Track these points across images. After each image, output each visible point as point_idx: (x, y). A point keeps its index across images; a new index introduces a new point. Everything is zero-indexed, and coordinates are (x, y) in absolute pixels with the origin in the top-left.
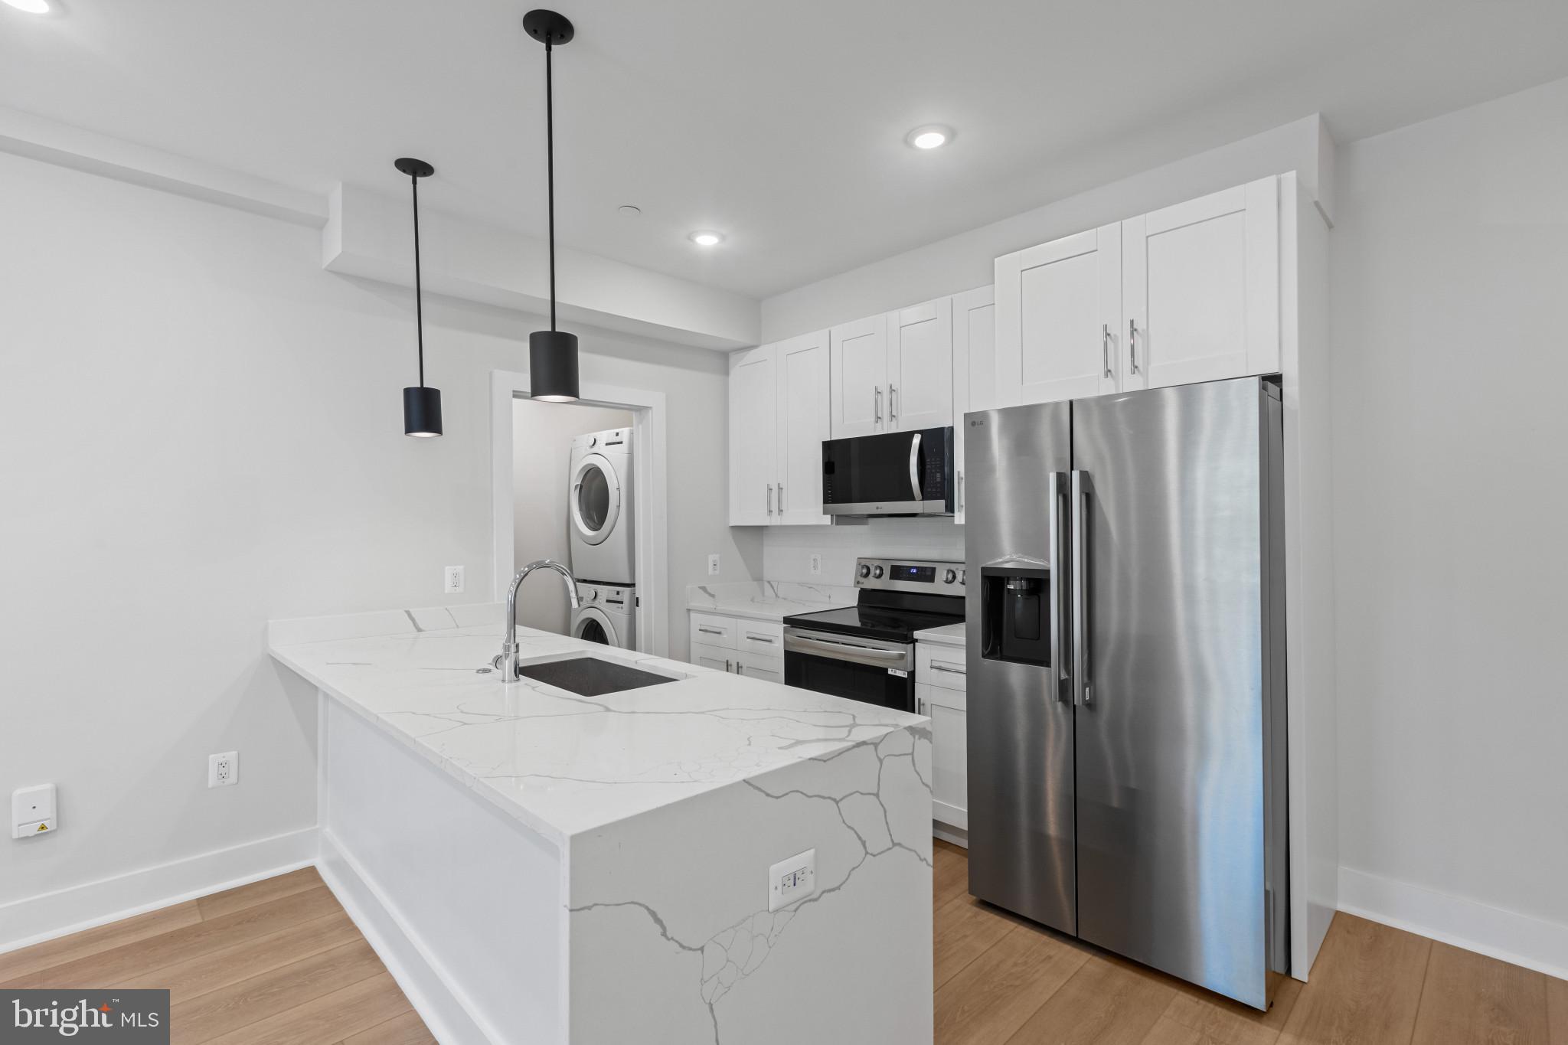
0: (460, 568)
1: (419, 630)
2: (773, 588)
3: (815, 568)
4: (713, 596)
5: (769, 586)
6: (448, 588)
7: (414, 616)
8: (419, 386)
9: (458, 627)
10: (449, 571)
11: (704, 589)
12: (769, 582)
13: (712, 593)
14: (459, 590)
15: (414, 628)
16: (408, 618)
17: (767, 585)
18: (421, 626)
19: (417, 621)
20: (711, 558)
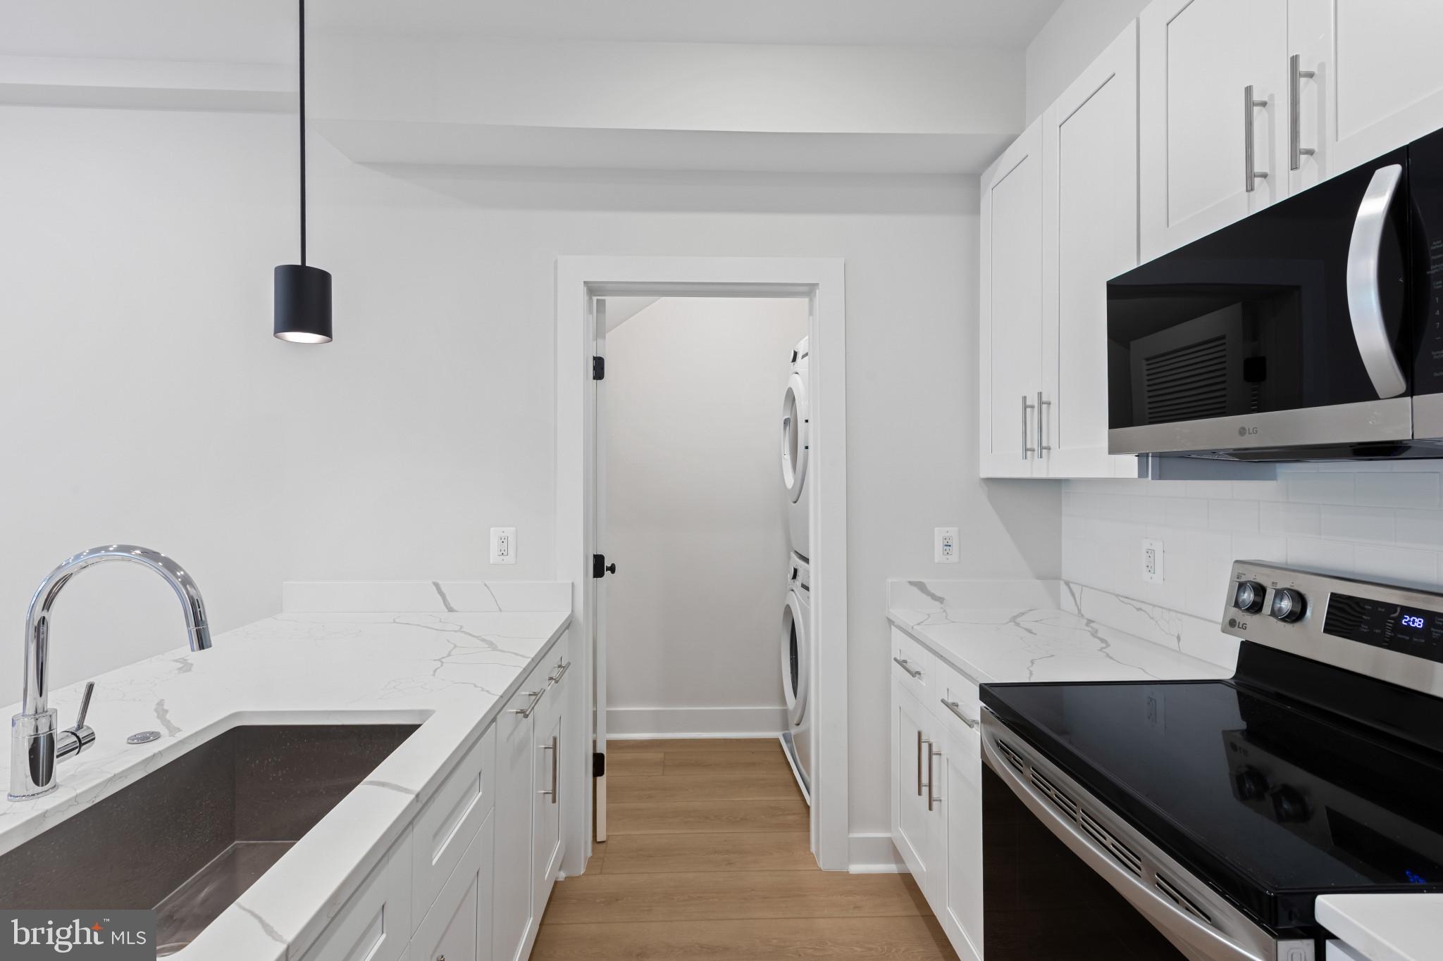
0: (509, 531)
1: (451, 610)
2: (1073, 595)
3: (1151, 568)
4: (940, 600)
5: (1068, 591)
6: (494, 556)
7: (443, 589)
8: (299, 264)
9: (501, 610)
10: (495, 533)
11: (921, 587)
12: (1067, 584)
13: (938, 594)
14: (510, 559)
15: (444, 607)
16: (436, 592)
17: (1064, 588)
18: (453, 605)
19: (448, 597)
20: (939, 534)
